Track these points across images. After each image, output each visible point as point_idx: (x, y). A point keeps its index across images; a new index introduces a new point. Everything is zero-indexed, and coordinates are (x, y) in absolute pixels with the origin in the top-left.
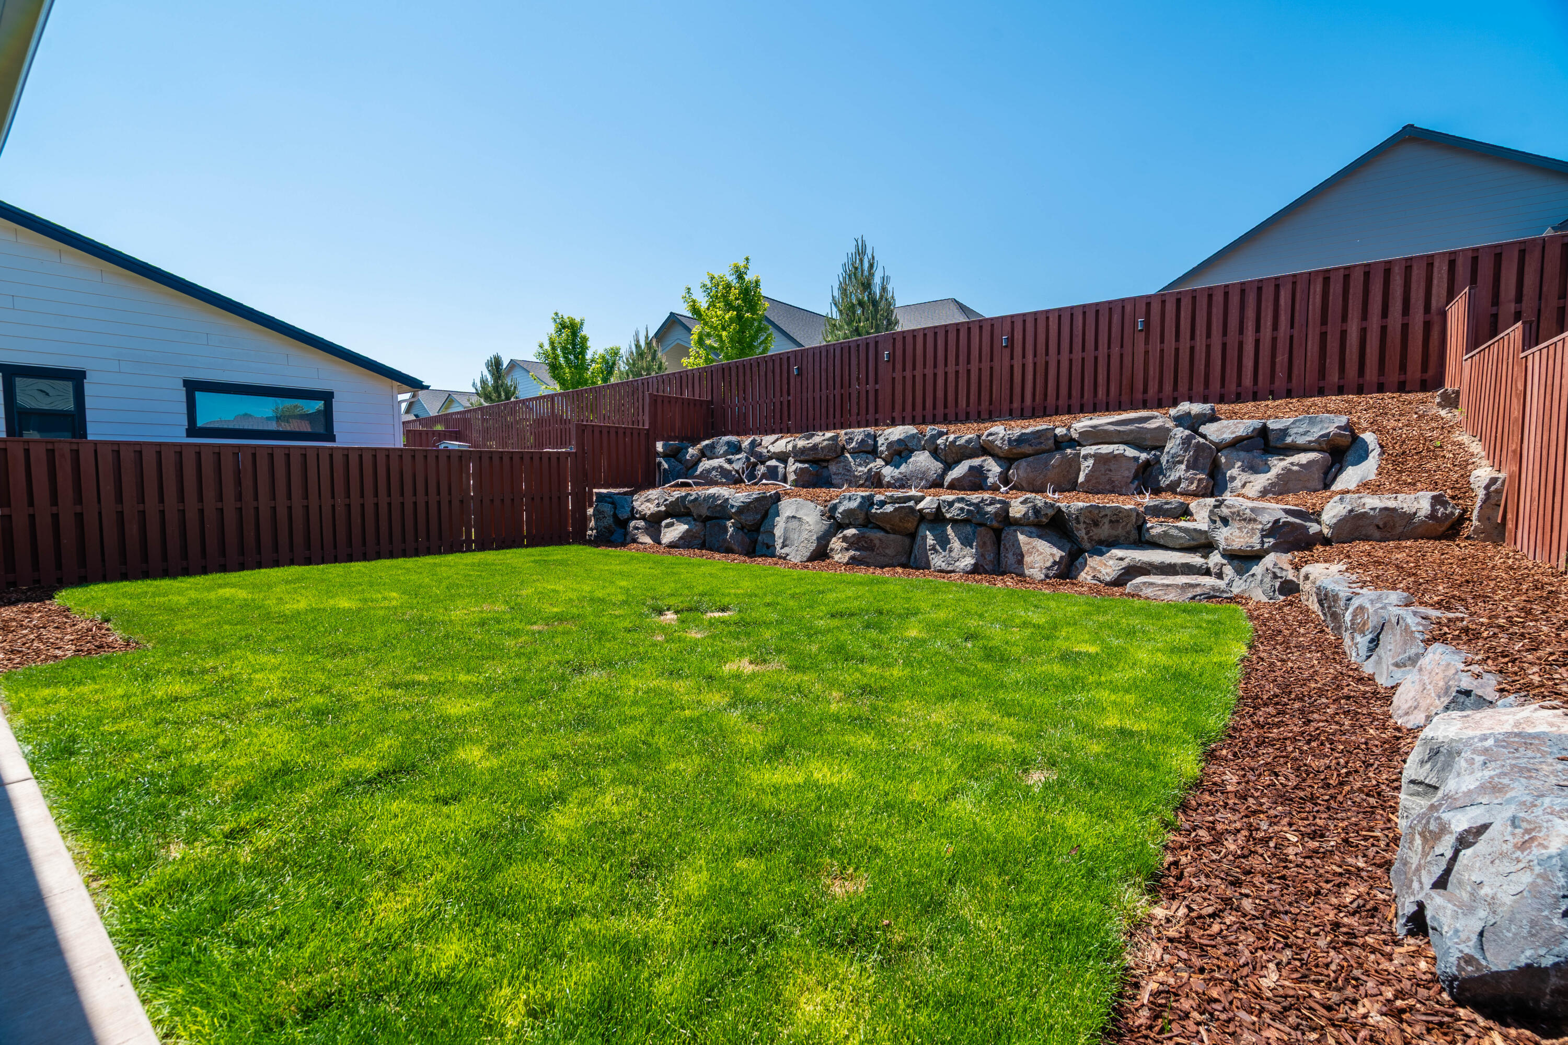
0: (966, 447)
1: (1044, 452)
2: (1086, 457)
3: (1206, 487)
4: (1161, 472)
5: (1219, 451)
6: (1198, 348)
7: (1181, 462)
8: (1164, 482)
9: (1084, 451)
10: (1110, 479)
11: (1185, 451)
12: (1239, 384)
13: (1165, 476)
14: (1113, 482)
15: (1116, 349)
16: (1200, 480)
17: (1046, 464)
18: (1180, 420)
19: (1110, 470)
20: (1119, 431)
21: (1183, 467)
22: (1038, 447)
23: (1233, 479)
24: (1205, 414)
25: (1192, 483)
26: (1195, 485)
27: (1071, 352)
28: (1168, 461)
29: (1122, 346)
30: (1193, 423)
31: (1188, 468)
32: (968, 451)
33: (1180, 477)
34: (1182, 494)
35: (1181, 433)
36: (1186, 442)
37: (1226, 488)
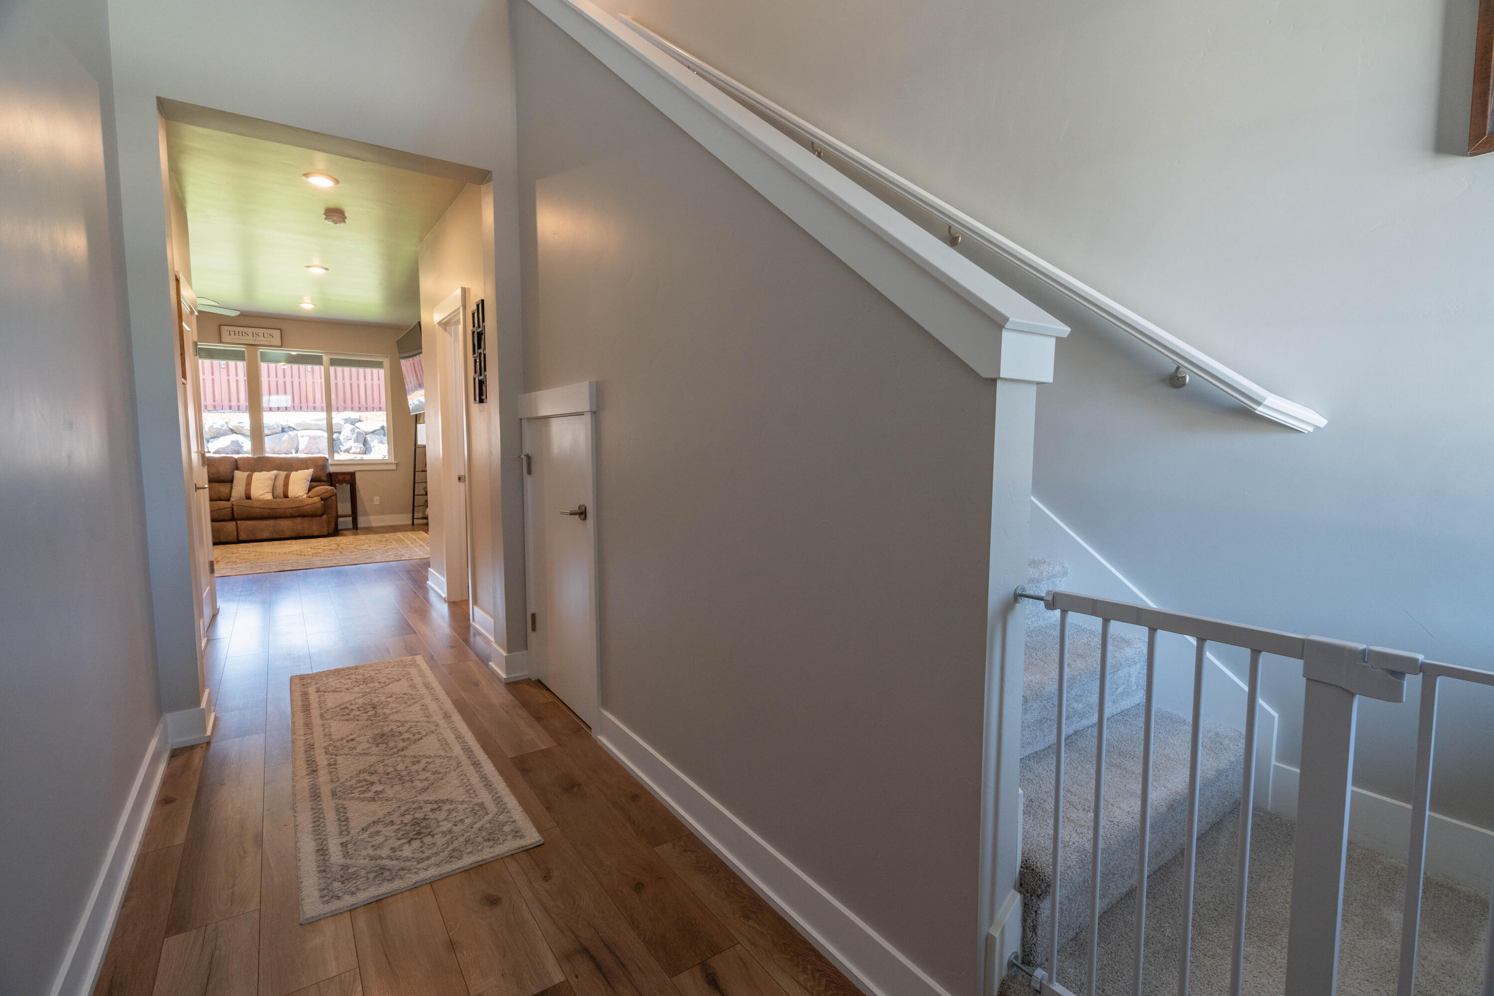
0: (221, 429)
1: (276, 433)
2: (302, 437)
3: (363, 450)
4: (341, 444)
5: (366, 435)
6: (339, 384)
7: (350, 439)
8: (343, 448)
9: (300, 433)
10: (317, 447)
11: (352, 434)
12: (359, 403)
13: (343, 445)
14: (319, 448)
15: (296, 380)
16: (361, 447)
17: (280, 440)
18: (346, 421)
19: (317, 443)
20: (317, 424)
21: (352, 441)
22: (273, 431)
23: (374, 447)
24: (357, 419)
25: (357, 448)
26: (359, 449)
27: (269, 377)
28: (344, 439)
29: (299, 378)
30: (353, 422)
31: (355, 442)
32: (222, 432)
33: (351, 447)
34: (353, 453)
35: (349, 427)
36: (353, 431)
37: (371, 451)
